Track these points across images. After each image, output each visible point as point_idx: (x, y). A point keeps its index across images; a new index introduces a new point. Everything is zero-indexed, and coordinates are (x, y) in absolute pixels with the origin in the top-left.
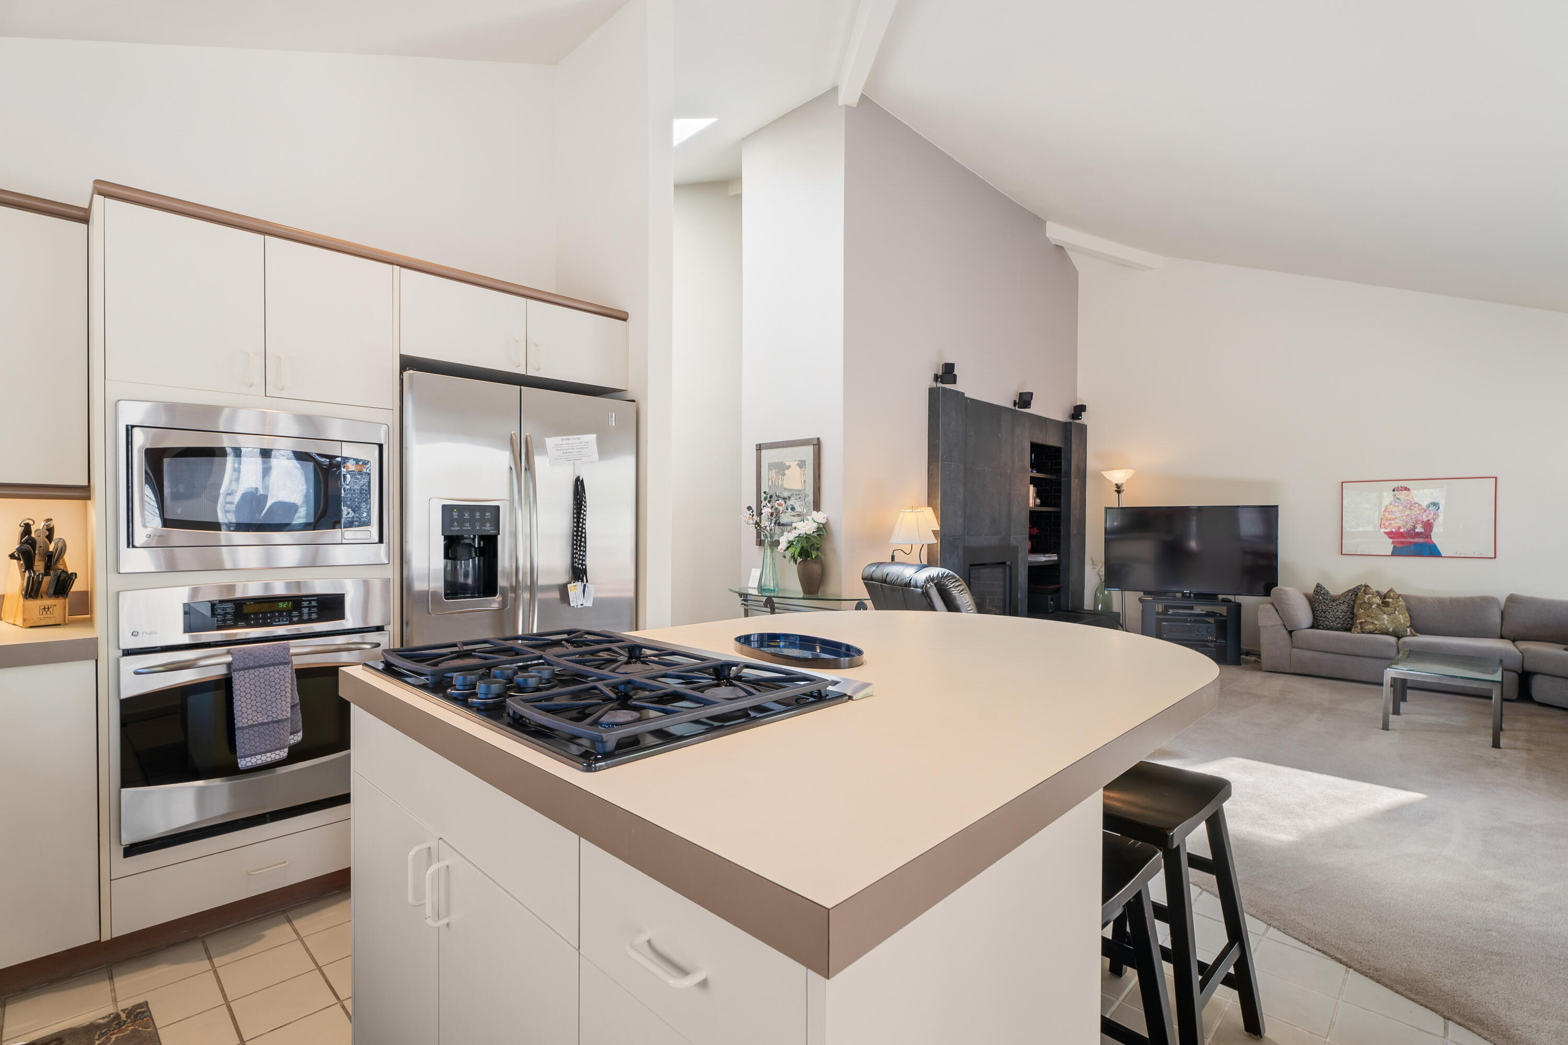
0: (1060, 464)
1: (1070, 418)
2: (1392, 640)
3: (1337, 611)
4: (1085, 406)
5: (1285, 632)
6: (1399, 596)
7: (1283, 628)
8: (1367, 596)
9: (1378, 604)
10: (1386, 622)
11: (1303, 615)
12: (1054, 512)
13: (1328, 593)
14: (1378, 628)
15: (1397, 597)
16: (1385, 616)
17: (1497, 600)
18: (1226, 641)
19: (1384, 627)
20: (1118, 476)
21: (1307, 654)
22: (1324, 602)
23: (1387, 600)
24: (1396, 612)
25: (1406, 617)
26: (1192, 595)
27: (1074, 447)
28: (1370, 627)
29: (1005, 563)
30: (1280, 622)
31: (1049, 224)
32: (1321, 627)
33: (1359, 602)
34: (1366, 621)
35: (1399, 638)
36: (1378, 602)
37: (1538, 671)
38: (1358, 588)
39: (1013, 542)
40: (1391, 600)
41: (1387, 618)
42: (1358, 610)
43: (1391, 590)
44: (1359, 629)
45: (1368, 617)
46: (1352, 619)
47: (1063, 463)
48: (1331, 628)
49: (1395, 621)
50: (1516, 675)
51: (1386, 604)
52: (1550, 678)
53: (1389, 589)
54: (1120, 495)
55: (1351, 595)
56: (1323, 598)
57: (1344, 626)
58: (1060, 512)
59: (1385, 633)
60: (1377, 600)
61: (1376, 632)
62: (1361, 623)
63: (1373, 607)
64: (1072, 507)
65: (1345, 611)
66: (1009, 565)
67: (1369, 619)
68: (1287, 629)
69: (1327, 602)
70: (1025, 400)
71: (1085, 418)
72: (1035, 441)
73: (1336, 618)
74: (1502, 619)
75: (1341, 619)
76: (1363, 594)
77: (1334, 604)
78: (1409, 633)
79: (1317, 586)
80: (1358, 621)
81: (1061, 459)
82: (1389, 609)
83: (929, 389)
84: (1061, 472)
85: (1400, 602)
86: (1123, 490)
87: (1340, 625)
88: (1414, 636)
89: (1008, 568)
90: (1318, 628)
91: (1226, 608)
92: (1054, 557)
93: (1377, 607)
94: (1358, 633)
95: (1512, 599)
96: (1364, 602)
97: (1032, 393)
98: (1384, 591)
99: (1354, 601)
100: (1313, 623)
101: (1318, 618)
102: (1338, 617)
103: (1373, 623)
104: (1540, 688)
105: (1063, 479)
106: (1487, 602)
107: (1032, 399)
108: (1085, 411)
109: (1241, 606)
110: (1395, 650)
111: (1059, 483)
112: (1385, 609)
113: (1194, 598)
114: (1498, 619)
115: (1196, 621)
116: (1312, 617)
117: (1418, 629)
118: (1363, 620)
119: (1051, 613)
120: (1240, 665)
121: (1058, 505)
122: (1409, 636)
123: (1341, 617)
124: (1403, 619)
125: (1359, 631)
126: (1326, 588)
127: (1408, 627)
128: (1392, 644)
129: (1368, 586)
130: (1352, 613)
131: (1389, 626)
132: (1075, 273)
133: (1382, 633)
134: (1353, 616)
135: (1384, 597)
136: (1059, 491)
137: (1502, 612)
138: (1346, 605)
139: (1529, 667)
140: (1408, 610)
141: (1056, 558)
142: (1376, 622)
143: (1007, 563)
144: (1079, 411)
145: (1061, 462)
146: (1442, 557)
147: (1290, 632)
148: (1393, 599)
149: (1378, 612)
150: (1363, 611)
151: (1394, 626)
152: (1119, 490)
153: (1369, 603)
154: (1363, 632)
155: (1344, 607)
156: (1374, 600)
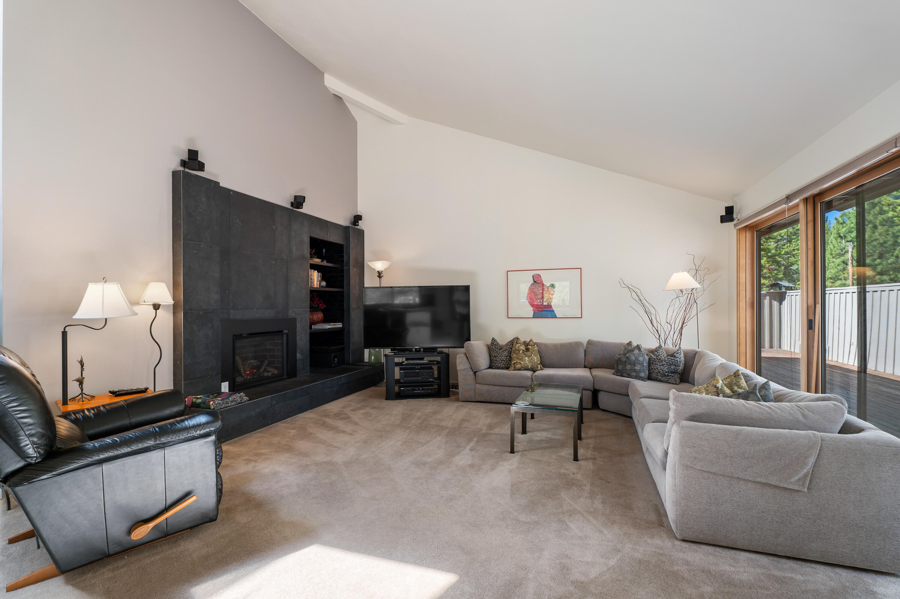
0: (343, 257)
1: (351, 224)
2: (529, 373)
3: (502, 356)
4: (361, 216)
5: (472, 373)
6: (536, 343)
7: (471, 370)
8: (518, 345)
9: (523, 350)
10: (527, 362)
11: (483, 360)
12: (339, 292)
13: (498, 343)
14: (523, 366)
15: (534, 344)
16: (527, 358)
17: (583, 343)
18: (440, 381)
19: (526, 365)
20: (379, 266)
21: (485, 387)
22: (496, 350)
23: (529, 347)
24: (533, 355)
25: (538, 358)
26: (422, 349)
27: (352, 245)
28: (519, 366)
29: (282, 331)
30: (469, 366)
31: (326, 76)
32: (494, 367)
33: (513, 349)
34: (516, 362)
35: (534, 372)
36: (523, 349)
37: (601, 389)
38: (514, 340)
39: (291, 314)
40: (530, 347)
41: (527, 360)
42: (513, 355)
43: (531, 340)
44: (513, 368)
45: (518, 359)
46: (510, 361)
47: (344, 256)
48: (499, 367)
49: (532, 361)
50: (591, 392)
51: (527, 350)
52: (607, 393)
53: (530, 340)
54: (381, 279)
55: (510, 345)
56: (495, 348)
57: (506, 366)
58: (343, 292)
59: (527, 369)
60: (523, 348)
61: (522, 369)
62: (514, 364)
63: (520, 352)
64: (351, 288)
65: (507, 356)
66: (285, 333)
67: (518, 361)
68: (473, 371)
69: (497, 350)
70: (299, 201)
71: (362, 225)
72: (314, 236)
73: (502, 361)
74: (585, 355)
75: (504, 361)
76: (516, 344)
77: (501, 351)
78: (539, 368)
79: (492, 340)
80: (513, 362)
81: (343, 253)
82: (529, 353)
83: (173, 172)
84: (343, 262)
85: (535, 348)
86: (383, 276)
87: (504, 365)
88: (542, 370)
89: (285, 336)
90: (492, 368)
91: (440, 357)
92: (339, 325)
93: (523, 352)
94: (513, 370)
95: (590, 343)
96: (516, 349)
97: (304, 197)
98: (528, 340)
99: (511, 348)
100: (490, 365)
101: (493, 361)
102: (503, 360)
103: (520, 363)
104: (603, 399)
105: (345, 268)
106: (578, 344)
107: (304, 202)
108: (361, 219)
109: (449, 355)
110: (530, 380)
111: (342, 271)
112: (526, 353)
113: (424, 352)
114: (583, 355)
115: (421, 368)
116: (490, 361)
117: (545, 365)
118: (515, 362)
119: (334, 367)
120: (449, 397)
121: (342, 287)
122: (540, 370)
123: (504, 360)
124: (536, 359)
125: (513, 369)
126: (498, 341)
127: (539, 364)
128: (529, 377)
129: (518, 338)
130: (510, 357)
131: (529, 365)
132: (354, 123)
133: (526, 370)
134: (510, 359)
135: (526, 344)
136: (343, 276)
137: (585, 351)
138: (507, 352)
139: (597, 387)
140: (539, 352)
141: (341, 326)
142: (522, 363)
143: (285, 331)
144: (357, 218)
145: (343, 255)
146: (556, 318)
147: (475, 373)
148: (531, 346)
149: (523, 355)
150: (515, 355)
151: (531, 364)
152: (380, 275)
153: (518, 350)
154: (515, 370)
155: (506, 353)
156: (521, 347)
